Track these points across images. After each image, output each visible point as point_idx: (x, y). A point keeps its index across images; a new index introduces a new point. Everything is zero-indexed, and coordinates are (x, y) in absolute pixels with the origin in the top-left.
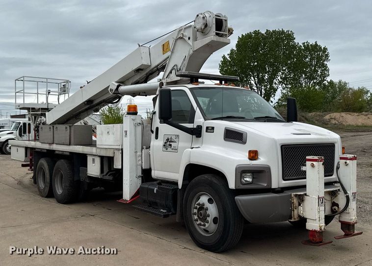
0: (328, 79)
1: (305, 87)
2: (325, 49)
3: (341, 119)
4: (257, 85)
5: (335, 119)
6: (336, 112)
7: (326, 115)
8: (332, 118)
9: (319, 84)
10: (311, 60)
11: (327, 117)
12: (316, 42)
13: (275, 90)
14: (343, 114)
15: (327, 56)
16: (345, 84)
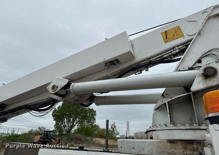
0: (95, 124)
1: (86, 125)
2: (95, 111)
3: (99, 141)
4: (67, 122)
5: (97, 141)
6: (98, 138)
7: (94, 139)
8: (96, 141)
9: (91, 125)
10: (89, 115)
11: (94, 140)
12: (93, 108)
13: (75, 126)
14: (100, 139)
15: (95, 114)
16: (99, 126)
